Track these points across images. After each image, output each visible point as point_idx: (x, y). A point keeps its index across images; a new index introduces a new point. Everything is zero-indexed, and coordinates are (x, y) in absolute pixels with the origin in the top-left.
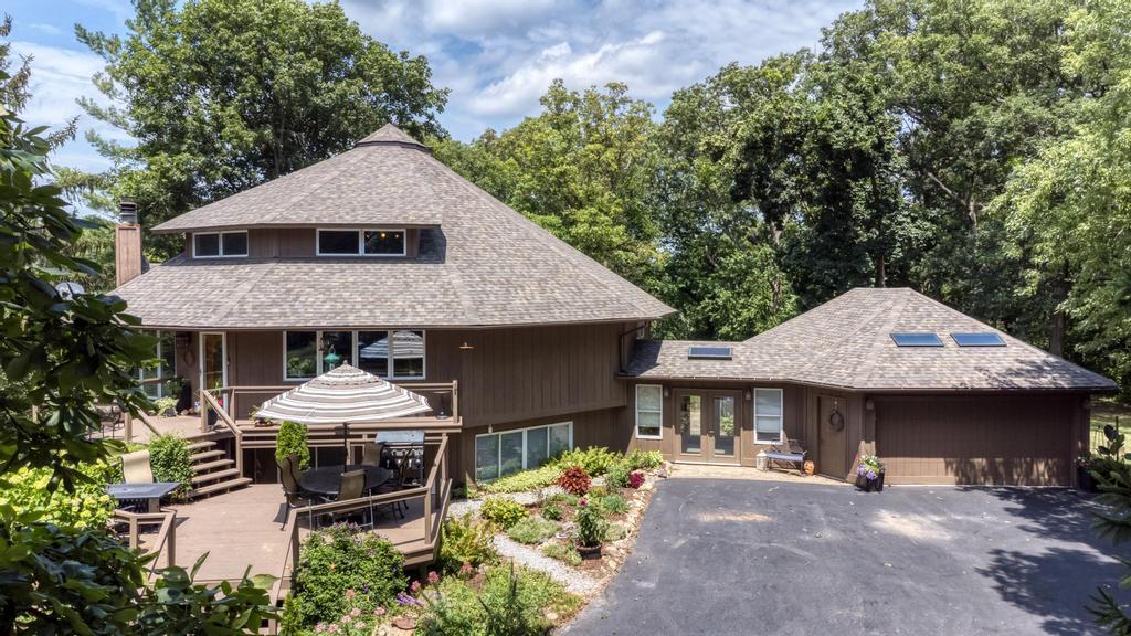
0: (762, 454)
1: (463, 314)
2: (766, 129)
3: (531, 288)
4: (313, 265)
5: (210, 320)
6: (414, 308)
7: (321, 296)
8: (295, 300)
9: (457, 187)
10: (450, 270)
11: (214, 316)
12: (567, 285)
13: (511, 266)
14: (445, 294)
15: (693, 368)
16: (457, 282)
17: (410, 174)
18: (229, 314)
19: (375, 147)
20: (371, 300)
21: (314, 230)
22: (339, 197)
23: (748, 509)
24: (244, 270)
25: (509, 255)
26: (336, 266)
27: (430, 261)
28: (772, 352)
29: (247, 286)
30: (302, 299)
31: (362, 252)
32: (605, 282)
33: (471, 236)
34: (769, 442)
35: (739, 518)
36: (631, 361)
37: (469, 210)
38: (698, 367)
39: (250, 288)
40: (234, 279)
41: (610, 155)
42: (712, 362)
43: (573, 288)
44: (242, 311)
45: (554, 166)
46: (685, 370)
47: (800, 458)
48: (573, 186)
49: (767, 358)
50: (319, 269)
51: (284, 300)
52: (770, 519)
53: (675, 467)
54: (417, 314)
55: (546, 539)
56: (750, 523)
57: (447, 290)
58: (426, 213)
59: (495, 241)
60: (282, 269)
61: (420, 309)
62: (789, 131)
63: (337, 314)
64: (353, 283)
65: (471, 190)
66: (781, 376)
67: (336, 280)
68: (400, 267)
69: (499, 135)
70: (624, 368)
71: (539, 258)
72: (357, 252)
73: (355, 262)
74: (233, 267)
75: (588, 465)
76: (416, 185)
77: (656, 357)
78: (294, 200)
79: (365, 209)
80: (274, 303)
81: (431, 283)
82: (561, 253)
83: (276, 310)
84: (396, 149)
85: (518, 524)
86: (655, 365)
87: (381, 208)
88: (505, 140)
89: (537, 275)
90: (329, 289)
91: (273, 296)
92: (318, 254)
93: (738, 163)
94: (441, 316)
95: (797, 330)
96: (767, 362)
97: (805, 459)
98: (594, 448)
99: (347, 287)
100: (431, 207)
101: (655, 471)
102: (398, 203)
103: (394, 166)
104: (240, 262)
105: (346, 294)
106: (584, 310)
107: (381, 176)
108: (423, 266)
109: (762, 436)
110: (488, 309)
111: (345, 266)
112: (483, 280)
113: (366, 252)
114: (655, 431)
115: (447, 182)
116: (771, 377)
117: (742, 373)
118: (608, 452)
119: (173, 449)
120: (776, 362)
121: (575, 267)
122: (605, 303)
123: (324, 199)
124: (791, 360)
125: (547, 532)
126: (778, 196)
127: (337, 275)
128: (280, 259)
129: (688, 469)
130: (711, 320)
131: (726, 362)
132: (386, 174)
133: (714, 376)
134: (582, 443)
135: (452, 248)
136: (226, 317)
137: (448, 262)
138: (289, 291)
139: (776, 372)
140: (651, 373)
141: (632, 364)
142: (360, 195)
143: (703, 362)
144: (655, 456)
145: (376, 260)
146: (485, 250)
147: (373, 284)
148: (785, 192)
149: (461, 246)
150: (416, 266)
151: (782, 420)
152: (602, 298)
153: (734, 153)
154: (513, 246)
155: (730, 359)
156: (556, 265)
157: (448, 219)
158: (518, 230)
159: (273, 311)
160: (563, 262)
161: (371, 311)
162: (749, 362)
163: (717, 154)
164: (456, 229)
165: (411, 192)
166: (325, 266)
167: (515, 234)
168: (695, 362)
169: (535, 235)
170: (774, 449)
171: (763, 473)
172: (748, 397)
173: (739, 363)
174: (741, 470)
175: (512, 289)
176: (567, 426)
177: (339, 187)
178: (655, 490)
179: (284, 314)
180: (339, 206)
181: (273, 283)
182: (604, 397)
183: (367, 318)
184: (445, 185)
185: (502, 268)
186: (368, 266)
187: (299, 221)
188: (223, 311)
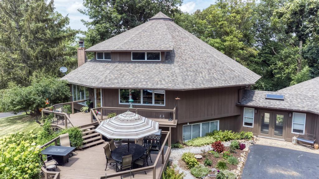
0: (295, 138)
1: (178, 84)
2: (301, 6)
3: (205, 73)
4: (130, 64)
5: (95, 84)
6: (161, 81)
7: (131, 76)
8: (122, 77)
9: (182, 34)
10: (175, 66)
11: (97, 83)
12: (219, 71)
13: (198, 64)
14: (172, 76)
15: (267, 103)
16: (177, 71)
17: (165, 30)
18: (101, 82)
19: (155, 20)
20: (147, 78)
21: (130, 52)
22: (140, 40)
23: (289, 167)
24: (109, 65)
25: (198, 59)
26: (137, 65)
27: (169, 63)
28: (302, 98)
29: (108, 72)
30: (125, 77)
31: (146, 60)
32: (234, 69)
33: (184, 53)
34: (298, 133)
35: (286, 173)
36: (242, 98)
37: (185, 42)
38: (269, 103)
39: (109, 72)
40: (105, 69)
41: (238, 17)
42: (275, 101)
43: (221, 72)
44: (105, 81)
45: (219, 21)
46: (264, 104)
47: (312, 142)
48: (225, 28)
49: (299, 100)
50: (131, 66)
51: (119, 77)
52: (300, 175)
53: (258, 138)
54: (162, 84)
55: (204, 177)
56: (291, 176)
57: (173, 74)
58: (168, 46)
59: (193, 54)
60: (120, 66)
61: (163, 82)
62: (312, 7)
63: (135, 83)
64: (142, 71)
65: (186, 34)
66: (306, 109)
67: (136, 70)
68: (158, 65)
69: (201, 11)
70: (240, 101)
71: (209, 60)
72: (145, 59)
73: (144, 63)
74: (106, 64)
75: (224, 137)
76: (166, 34)
77: (252, 97)
78: (125, 41)
79: (147, 44)
80: (116, 78)
81: (168, 71)
82: (218, 58)
83: (116, 81)
84: (162, 21)
85: (194, 168)
86: (252, 101)
87: (153, 44)
88: (203, 13)
89: (208, 67)
90: (134, 73)
91: (116, 76)
92: (132, 60)
93: (289, 19)
94: (170, 85)
95: (312, 86)
96: (300, 102)
97: (315, 143)
98: (227, 130)
99: (140, 73)
100: (170, 43)
101: (250, 141)
102: (158, 42)
103: (160, 27)
104: (109, 62)
105: (139, 75)
106: (225, 81)
107: (155, 31)
108: (166, 65)
109: (295, 130)
110: (188, 82)
111: (140, 64)
112: (187, 70)
113: (147, 59)
114: (251, 124)
115: (178, 32)
116: (301, 109)
117: (288, 107)
118: (232, 132)
119: (76, 133)
120: (304, 102)
121: (223, 63)
122: (233, 78)
123: (135, 41)
124: (311, 102)
125: (205, 173)
126: (305, 31)
127: (137, 68)
128: (120, 62)
129: (263, 140)
130: (273, 72)
131: (282, 102)
132: (157, 31)
133: (276, 107)
134: (223, 129)
135: (177, 57)
136: (100, 83)
137: (175, 64)
138: (121, 74)
139: (303, 107)
140: (250, 104)
141: (243, 99)
142: (147, 39)
143: (272, 101)
144: (250, 134)
145: (150, 62)
146: (189, 58)
147: (148, 71)
148: (308, 30)
149: (180, 57)
150: (163, 65)
151: (305, 125)
152: (232, 76)
153: (288, 16)
154: (199, 56)
155: (283, 100)
156: (215, 63)
157: (177, 46)
158: (202, 49)
159: (115, 81)
160: (218, 61)
161: (146, 82)
162: (291, 102)
163: (281, 15)
164: (179, 50)
165: (164, 37)
166: (134, 64)
167: (201, 51)
168: (268, 100)
169: (208, 51)
170: (300, 137)
171: (295, 146)
172: (290, 116)
173: (287, 102)
174: (285, 143)
175: (197, 74)
176: (217, 122)
177: (141, 36)
178: (249, 151)
179: (118, 83)
180: (139, 43)
181: (116, 71)
182: (232, 111)
183: (145, 85)
184: (177, 33)
185: (195, 65)
186: (148, 65)
187: (125, 49)
188: (100, 81)
